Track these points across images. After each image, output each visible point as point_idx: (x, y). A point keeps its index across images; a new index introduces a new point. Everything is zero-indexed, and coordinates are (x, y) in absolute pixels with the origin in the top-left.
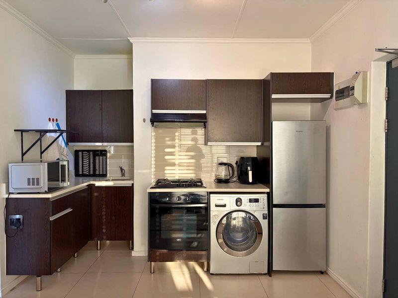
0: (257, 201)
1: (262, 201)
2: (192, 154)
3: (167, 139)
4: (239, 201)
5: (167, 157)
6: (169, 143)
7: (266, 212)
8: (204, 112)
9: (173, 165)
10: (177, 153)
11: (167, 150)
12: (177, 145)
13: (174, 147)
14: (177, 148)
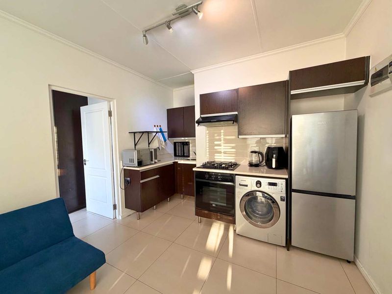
0: (274, 184)
1: (280, 186)
2: (233, 145)
3: (216, 135)
4: (259, 183)
5: (216, 147)
6: (217, 138)
7: (284, 195)
8: (236, 113)
9: (220, 152)
10: (222, 144)
11: (216, 143)
12: (222, 139)
13: (220, 140)
14: (222, 141)
